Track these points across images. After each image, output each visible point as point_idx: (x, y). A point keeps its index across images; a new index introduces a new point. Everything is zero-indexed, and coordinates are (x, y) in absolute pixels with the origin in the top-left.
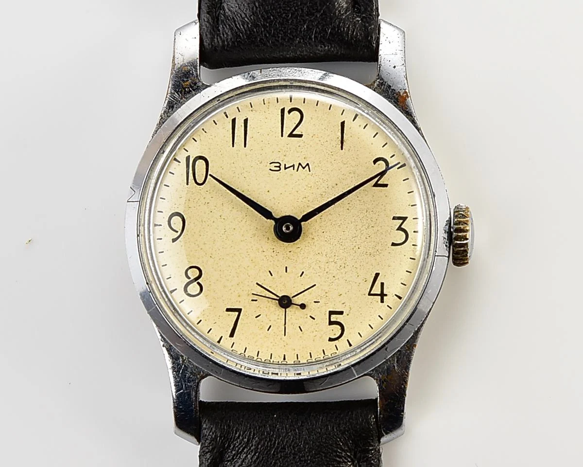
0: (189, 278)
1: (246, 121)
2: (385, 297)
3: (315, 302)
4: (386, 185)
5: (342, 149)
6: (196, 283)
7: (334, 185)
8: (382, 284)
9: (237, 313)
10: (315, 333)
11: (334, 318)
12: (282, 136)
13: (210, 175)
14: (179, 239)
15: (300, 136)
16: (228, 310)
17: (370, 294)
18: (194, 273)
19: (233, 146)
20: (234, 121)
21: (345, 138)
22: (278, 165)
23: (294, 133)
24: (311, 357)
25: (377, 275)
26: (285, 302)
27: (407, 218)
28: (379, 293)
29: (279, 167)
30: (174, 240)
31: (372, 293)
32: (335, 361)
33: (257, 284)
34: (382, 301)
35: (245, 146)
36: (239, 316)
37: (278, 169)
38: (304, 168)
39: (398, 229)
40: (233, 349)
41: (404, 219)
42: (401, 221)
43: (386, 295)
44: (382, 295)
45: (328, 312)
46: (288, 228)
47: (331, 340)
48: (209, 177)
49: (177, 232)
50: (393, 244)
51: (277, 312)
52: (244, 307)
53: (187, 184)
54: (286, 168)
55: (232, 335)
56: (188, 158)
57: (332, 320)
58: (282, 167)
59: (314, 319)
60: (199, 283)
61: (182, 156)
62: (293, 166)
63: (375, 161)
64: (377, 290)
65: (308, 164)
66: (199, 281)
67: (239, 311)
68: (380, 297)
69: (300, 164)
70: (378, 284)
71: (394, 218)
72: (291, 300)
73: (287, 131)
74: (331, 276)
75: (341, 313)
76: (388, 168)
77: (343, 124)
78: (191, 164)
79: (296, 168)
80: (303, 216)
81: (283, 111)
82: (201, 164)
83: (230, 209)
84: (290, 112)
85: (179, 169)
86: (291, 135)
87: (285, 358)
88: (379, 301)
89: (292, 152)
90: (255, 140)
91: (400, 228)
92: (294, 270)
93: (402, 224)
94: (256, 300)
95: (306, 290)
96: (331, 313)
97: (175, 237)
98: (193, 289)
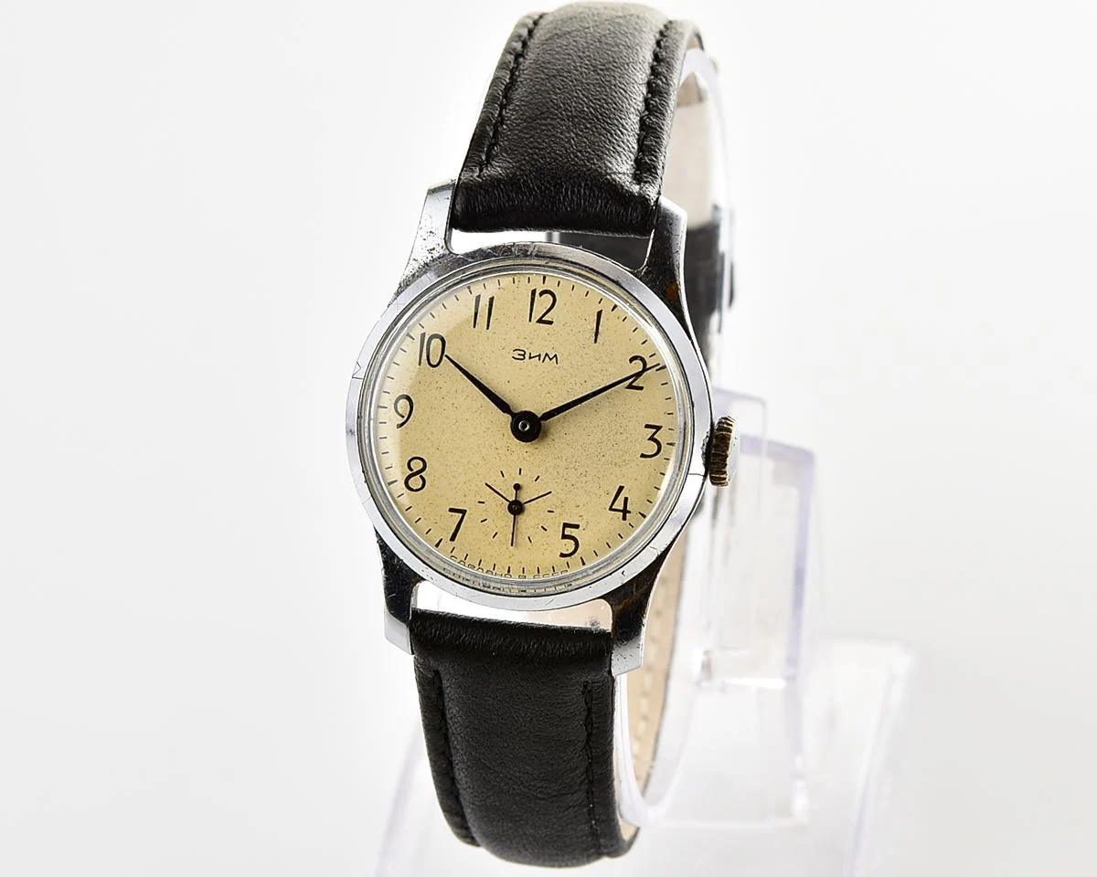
0: (411, 469)
1: (492, 300)
2: (628, 515)
3: (549, 511)
4: (641, 388)
5: (596, 342)
6: (418, 476)
7: (583, 382)
8: (626, 499)
9: (461, 515)
10: (545, 546)
11: (568, 531)
12: (530, 321)
13: (446, 356)
14: (405, 425)
15: (551, 323)
16: (451, 510)
17: (611, 509)
18: (417, 465)
19: (474, 326)
20: (478, 298)
21: (600, 331)
22: (522, 353)
23: (544, 319)
24: (539, 572)
25: (621, 488)
26: (516, 508)
27: (661, 427)
28: (622, 509)
30: (399, 426)
31: (614, 507)
32: (565, 581)
33: (486, 484)
34: (624, 518)
35: (488, 328)
36: (462, 518)
37: (522, 357)
38: (551, 359)
39: (649, 439)
40: (453, 554)
41: (658, 428)
42: (655, 430)
43: (629, 512)
44: (625, 512)
45: (562, 524)
46: (524, 426)
47: (563, 555)
48: (444, 358)
49: (403, 417)
50: (643, 456)
51: (506, 519)
52: (470, 509)
53: (420, 365)
54: (530, 358)
55: (453, 539)
56: (423, 335)
57: (566, 533)
58: (527, 356)
59: (545, 530)
60: (421, 477)
61: (417, 333)
62: (539, 356)
63: (631, 360)
64: (619, 505)
65: (555, 356)
66: (423, 474)
67: (463, 512)
68: (622, 513)
69: (547, 354)
70: (621, 498)
71: (647, 426)
72: (522, 507)
73: (536, 316)
74: (569, 485)
75: (577, 527)
76: (645, 369)
77: (599, 314)
78: (425, 342)
79: (542, 358)
80: (544, 414)
81: (534, 292)
82: (436, 343)
83: (465, 397)
84: (541, 294)
85: (413, 347)
86: (540, 321)
87: (509, 571)
88: (621, 517)
89: (540, 339)
90: (499, 323)
91: (652, 438)
92: (530, 474)
93: (655, 433)
94: (483, 503)
95: (539, 497)
96: (566, 525)
97: (401, 422)
98: (415, 482)
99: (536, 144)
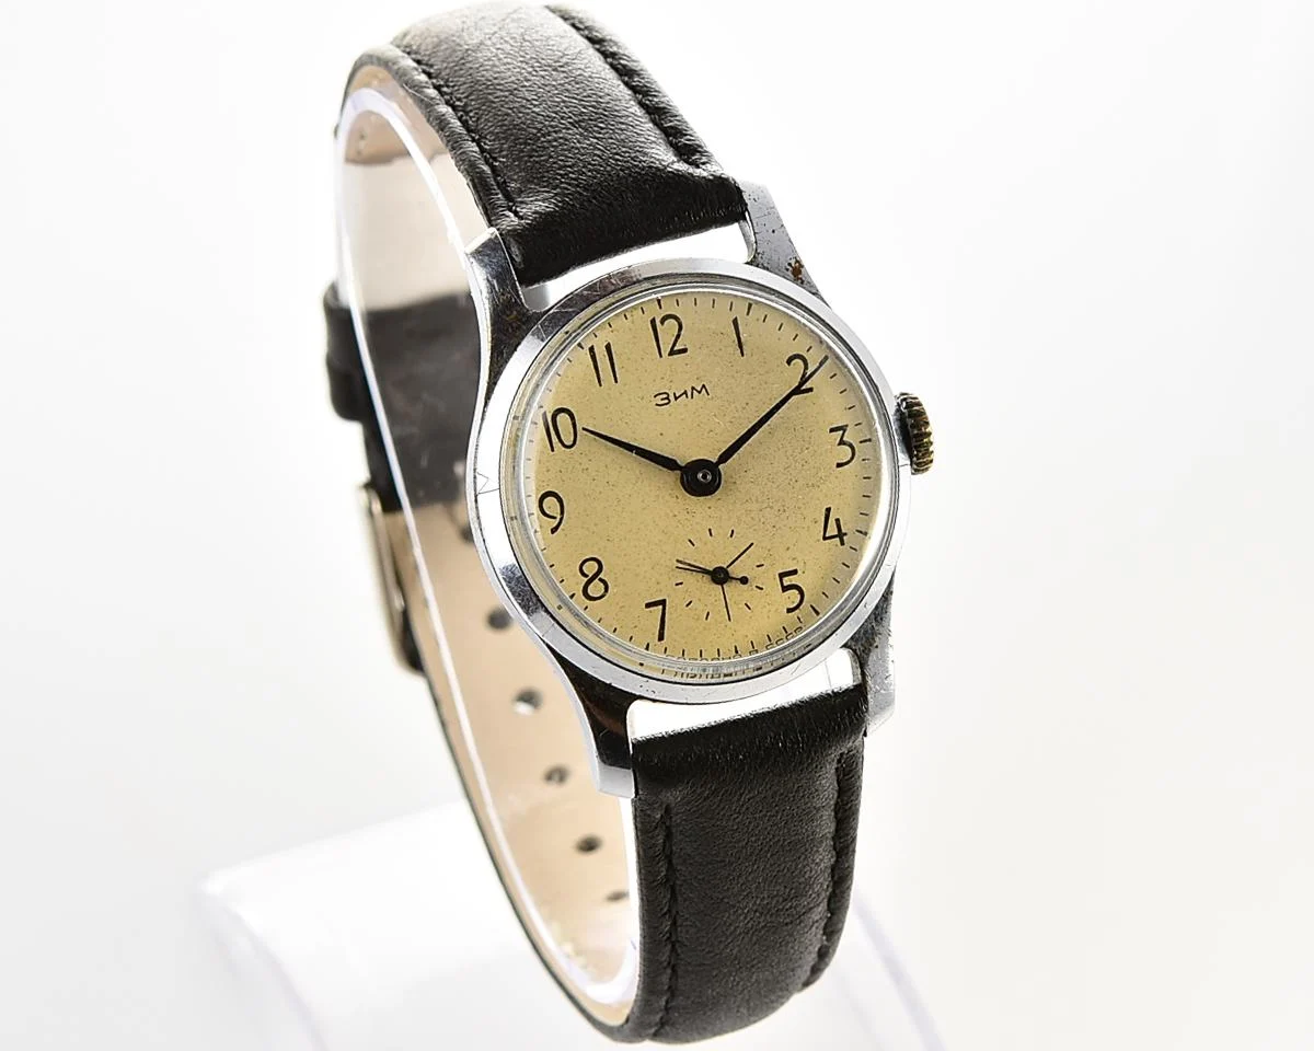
0: (586, 576)
1: (608, 347)
2: (845, 538)
3: (758, 566)
4: (810, 390)
5: (743, 355)
6: (597, 580)
7: (744, 405)
8: (837, 520)
9: (661, 607)
10: (768, 608)
11: (787, 581)
12: (661, 356)
13: (581, 428)
14: (562, 526)
15: (685, 351)
16: (648, 605)
17: (825, 538)
18: (591, 568)
19: (600, 385)
20: (592, 349)
21: (743, 340)
22: (665, 396)
23: (676, 348)
24: (770, 640)
25: (828, 510)
26: (720, 576)
27: (847, 426)
28: (836, 533)
29: (667, 398)
30: (554, 530)
31: (827, 535)
33: (677, 561)
34: (842, 543)
35: (616, 382)
36: (664, 610)
37: (666, 401)
38: (700, 392)
39: (839, 444)
40: (667, 654)
41: (843, 428)
42: (841, 432)
43: (845, 534)
44: (841, 535)
45: (777, 577)
46: (705, 478)
47: (789, 611)
48: (579, 431)
49: (554, 518)
50: (839, 465)
51: (713, 593)
52: (668, 596)
53: (553, 450)
54: (676, 398)
55: (661, 638)
56: (545, 415)
57: (785, 584)
58: (672, 398)
59: (762, 589)
60: (601, 580)
61: (536, 415)
62: (685, 393)
63: (789, 362)
64: (832, 530)
65: (704, 386)
66: (601, 576)
67: (663, 602)
68: (838, 539)
69: (693, 388)
70: (832, 522)
71: (832, 430)
72: (727, 573)
73: (666, 349)
74: (770, 527)
75: (794, 572)
77: (735, 322)
78: (550, 422)
79: (689, 394)
80: (721, 456)
81: (653, 321)
82: (563, 419)
84: (662, 321)
85: (538, 433)
86: (672, 353)
87: (737, 652)
88: (839, 543)
89: (679, 374)
90: (627, 371)
91: (842, 442)
92: (721, 531)
93: (843, 434)
94: (681, 583)
95: (742, 554)
96: (782, 576)
97: (554, 525)
98: (596, 589)
99: (561, 163)
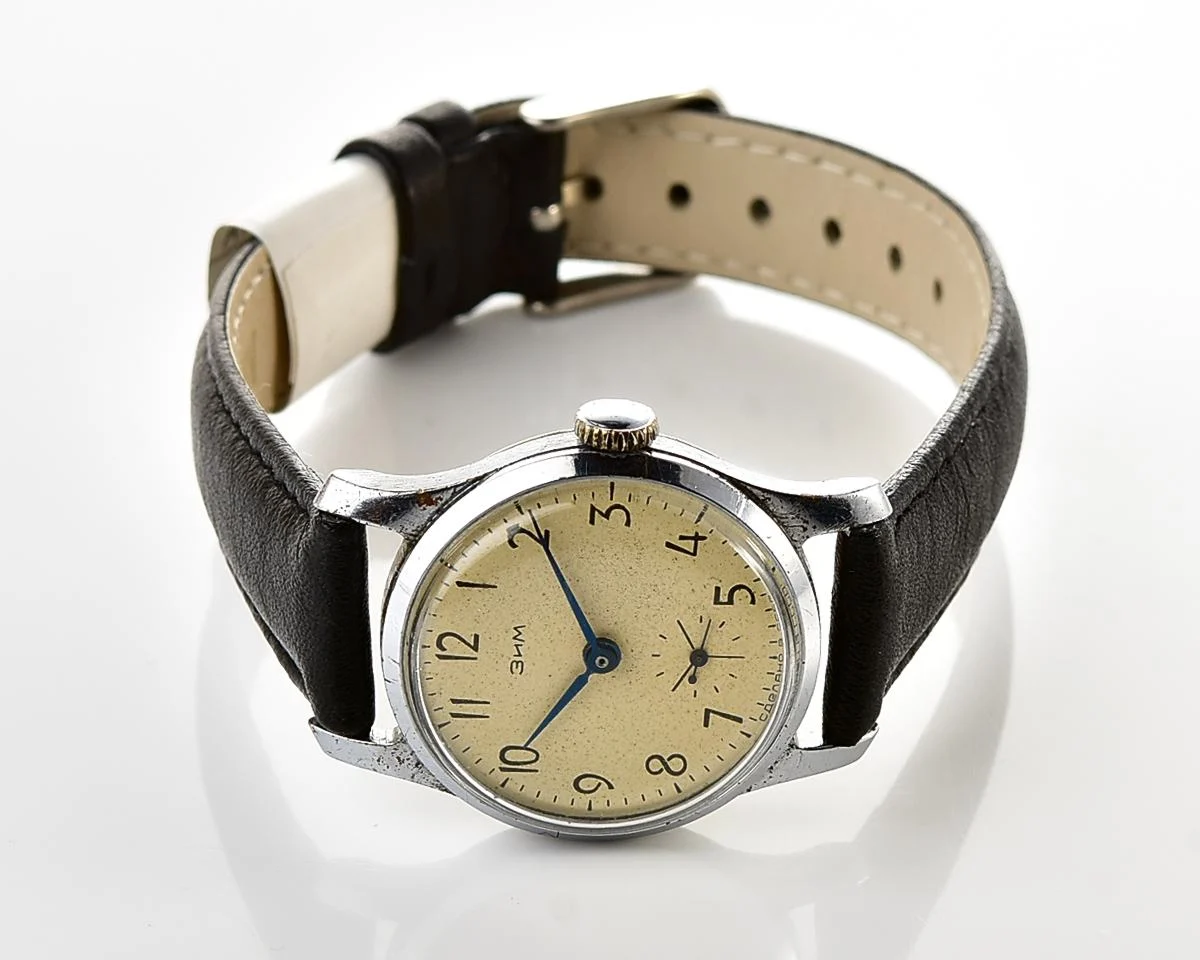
0: (662, 770)
1: (454, 701)
2: (700, 534)
3: (701, 621)
4: (547, 532)
5: (495, 586)
6: (669, 763)
7: (544, 597)
8: (682, 538)
9: (711, 714)
10: (743, 622)
11: (724, 598)
12: (475, 659)
14: (610, 781)
15: (476, 637)
16: (706, 725)
17: (694, 554)
18: (656, 765)
19: (488, 717)
20: (454, 715)
21: (481, 583)
22: (514, 664)
23: (472, 644)
24: (774, 626)
25: (669, 545)
26: (699, 657)
27: (592, 505)
28: (693, 542)
30: (611, 787)
31: (692, 551)
33: (673, 690)
35: (488, 703)
36: (714, 712)
37: (520, 664)
38: (520, 633)
39: (608, 519)
40: (758, 719)
41: (593, 509)
42: (597, 513)
43: (697, 533)
44: (697, 538)
45: (716, 605)
47: (753, 602)
48: (528, 746)
49: (599, 784)
50: (628, 523)
51: (713, 667)
52: (703, 705)
53: (537, 771)
54: (520, 655)
55: (740, 720)
56: (502, 769)
57: (726, 600)
58: (518, 659)
59: (724, 623)
60: (669, 759)
61: (500, 777)
62: (517, 646)
63: (514, 546)
64: (689, 545)
65: (515, 629)
66: (666, 758)
67: (708, 712)
68: (699, 541)
69: (515, 638)
70: (681, 544)
71: (592, 522)
72: (697, 650)
73: (470, 653)
74: (668, 602)
75: (718, 589)
77: (460, 584)
78: (510, 766)
79: (520, 643)
81: (439, 656)
82: (510, 755)
83: (571, 721)
84: (442, 649)
85: (516, 780)
86: (475, 648)
87: (775, 658)
88: (704, 541)
90: (480, 691)
91: (607, 515)
92: (657, 646)
93: (600, 513)
94: (695, 692)
95: (685, 633)
96: (717, 601)
97: (606, 785)
98: (676, 765)
